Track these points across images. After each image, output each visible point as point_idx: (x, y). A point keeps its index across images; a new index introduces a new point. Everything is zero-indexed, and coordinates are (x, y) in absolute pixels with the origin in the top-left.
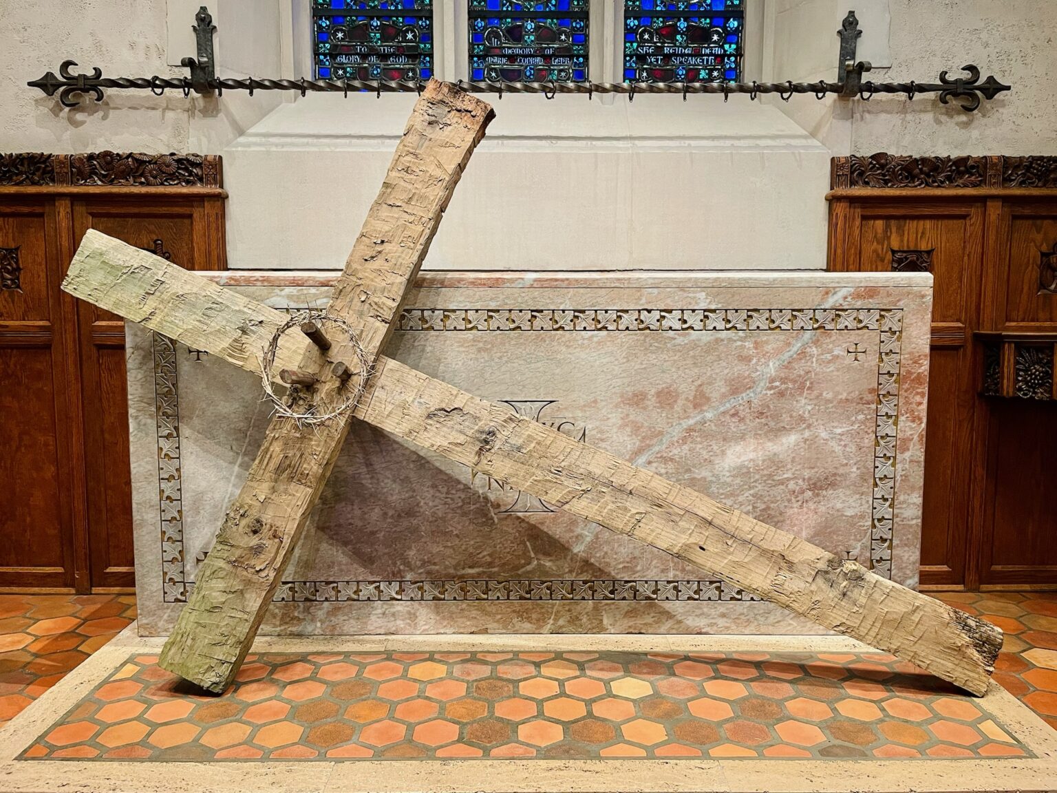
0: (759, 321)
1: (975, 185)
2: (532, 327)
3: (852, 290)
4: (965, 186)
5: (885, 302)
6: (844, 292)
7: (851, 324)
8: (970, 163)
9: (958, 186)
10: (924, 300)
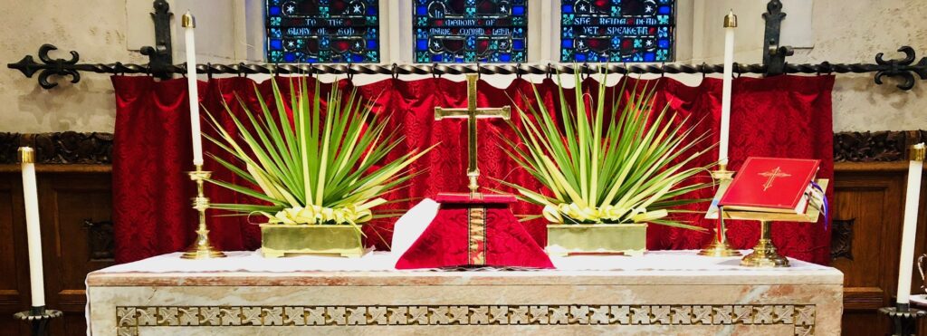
0: (682, 315)
1: (893, 159)
2: (469, 320)
3: (768, 287)
4: (884, 160)
5: (798, 298)
6: (760, 290)
7: (768, 319)
8: (889, 138)
9: (877, 160)
10: (835, 296)
